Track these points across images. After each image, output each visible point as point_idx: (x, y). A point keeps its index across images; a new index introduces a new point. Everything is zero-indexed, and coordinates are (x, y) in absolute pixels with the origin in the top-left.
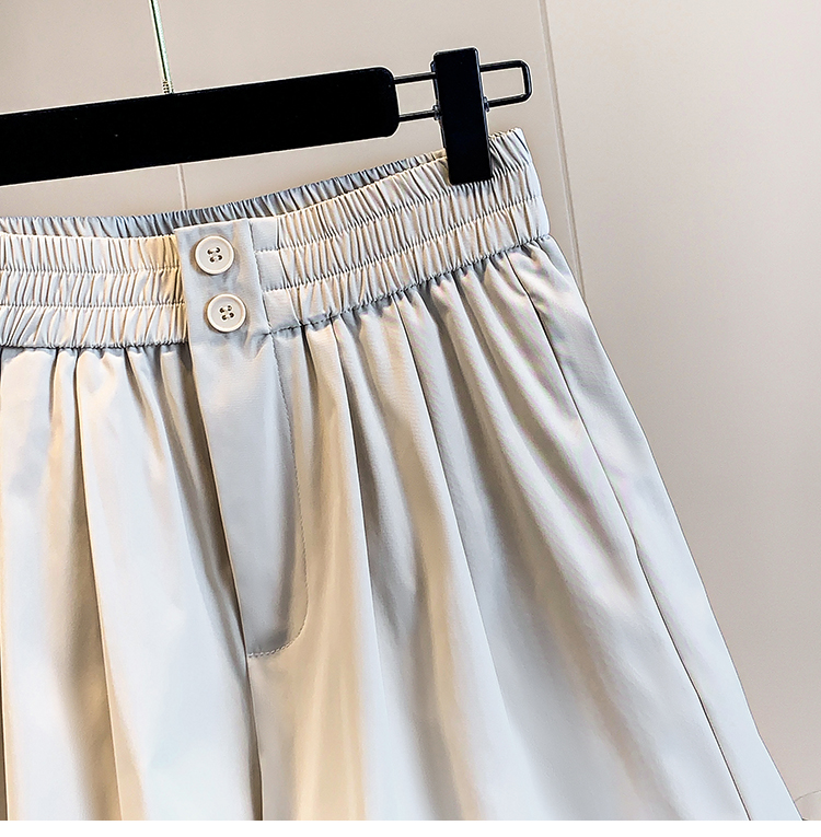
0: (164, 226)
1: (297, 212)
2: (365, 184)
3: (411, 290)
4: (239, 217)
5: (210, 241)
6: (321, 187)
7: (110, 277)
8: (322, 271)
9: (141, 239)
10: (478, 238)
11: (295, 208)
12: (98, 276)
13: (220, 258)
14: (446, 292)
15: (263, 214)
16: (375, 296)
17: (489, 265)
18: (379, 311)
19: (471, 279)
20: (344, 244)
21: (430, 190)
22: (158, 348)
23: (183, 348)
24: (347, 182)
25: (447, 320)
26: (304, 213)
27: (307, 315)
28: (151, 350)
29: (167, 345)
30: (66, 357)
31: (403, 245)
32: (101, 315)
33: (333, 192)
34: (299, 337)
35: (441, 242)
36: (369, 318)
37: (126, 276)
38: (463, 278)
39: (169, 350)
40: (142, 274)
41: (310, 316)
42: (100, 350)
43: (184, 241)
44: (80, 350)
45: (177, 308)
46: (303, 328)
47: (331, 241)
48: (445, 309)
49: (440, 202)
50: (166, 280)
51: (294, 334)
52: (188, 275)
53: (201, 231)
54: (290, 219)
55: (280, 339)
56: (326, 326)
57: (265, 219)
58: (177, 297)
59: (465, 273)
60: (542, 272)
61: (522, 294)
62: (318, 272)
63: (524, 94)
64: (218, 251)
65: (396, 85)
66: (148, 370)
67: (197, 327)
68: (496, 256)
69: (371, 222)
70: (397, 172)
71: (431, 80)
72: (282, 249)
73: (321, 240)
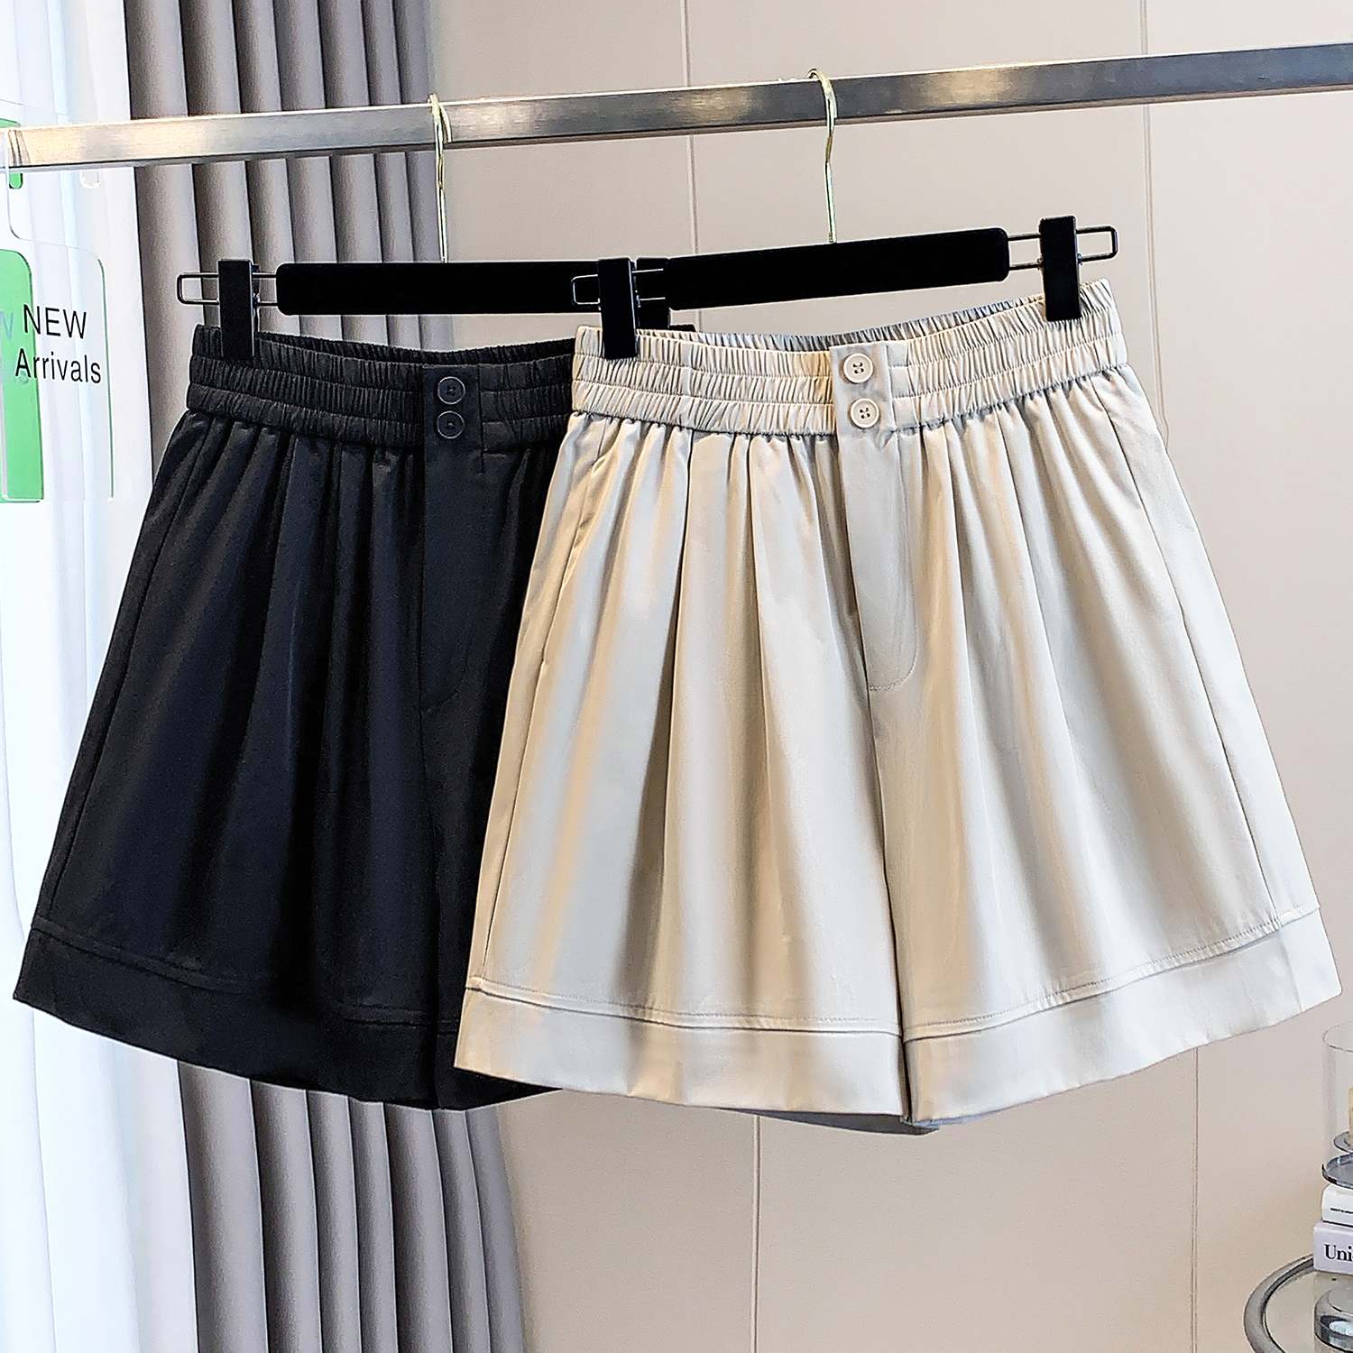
0: (823, 344)
1: (923, 338)
2: (978, 318)
3: (1009, 403)
4: (878, 340)
5: (855, 358)
6: (943, 318)
7: (777, 382)
8: (939, 385)
9: (802, 353)
10: (1067, 363)
11: (922, 334)
12: (769, 379)
13: (862, 370)
14: (1038, 406)
15: (896, 337)
16: (980, 406)
17: (1075, 385)
18: (982, 418)
19: (1059, 396)
20: (959, 365)
21: (1030, 325)
22: (813, 437)
23: (833, 439)
24: (964, 315)
25: (1038, 432)
26: (929, 340)
27: (926, 418)
28: (807, 438)
29: (821, 435)
30: (742, 441)
31: (1004, 365)
32: (769, 408)
33: (953, 324)
34: (918, 435)
35: (1037, 367)
36: (974, 423)
37: (789, 378)
38: (1052, 395)
39: (821, 440)
40: (801, 379)
41: (927, 419)
42: (768, 436)
43: (835, 355)
44: (752, 436)
45: (827, 407)
46: (921, 428)
47: (949, 361)
48: (1036, 418)
49: (1037, 334)
50: (820, 384)
51: (914, 433)
52: (838, 383)
53: (849, 348)
54: (918, 344)
55: (902, 435)
56: (939, 427)
57: (898, 342)
58: (828, 399)
59: (1054, 391)
60: (1118, 393)
61: (1101, 410)
62: (937, 387)
63: (1111, 252)
64: (861, 365)
65: (1009, 242)
66: (806, 454)
67: (842, 423)
68: (1081, 379)
69: (981, 348)
70: (1004, 309)
71: (1038, 240)
72: (910, 366)
73: (941, 361)
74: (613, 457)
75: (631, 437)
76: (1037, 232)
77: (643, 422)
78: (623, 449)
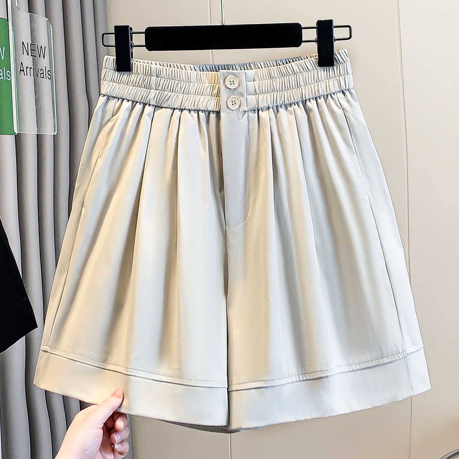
0: (216, 69)
1: (262, 69)
2: (287, 63)
3: (299, 103)
4: (241, 70)
5: (231, 78)
6: (271, 62)
7: (196, 85)
8: (268, 91)
9: (207, 72)
10: (326, 85)
12: (192, 84)
13: (234, 84)
14: (312, 105)
16: (286, 103)
17: (329, 96)
18: (286, 109)
19: (322, 101)
20: (277, 83)
21: (311, 68)
22: (209, 112)
23: (218, 113)
24: (281, 62)
25: (311, 115)
26: (264, 70)
27: (261, 106)
28: (207, 113)
29: (213, 112)
30: (177, 112)
31: (298, 86)
32: (191, 97)
33: (275, 65)
34: (257, 114)
35: (313, 87)
36: (282, 110)
37: (201, 84)
38: (319, 100)
39: (213, 114)
40: (207, 85)
42: (190, 111)
43: (222, 75)
44: (182, 110)
45: (218, 98)
46: (258, 110)
47: (273, 81)
48: (311, 110)
49: (314, 72)
50: (215, 88)
51: (255, 112)
52: (223, 88)
53: (228, 73)
54: (259, 71)
55: (250, 113)
56: (266, 110)
57: (250, 71)
58: (218, 95)
59: (320, 99)
60: (348, 101)
61: (340, 108)
62: (266, 91)
63: (349, 37)
64: (233, 81)
65: (303, 30)
66: (205, 120)
67: (223, 107)
68: (332, 94)
69: (288, 77)
70: (299, 60)
71: (316, 29)
72: (255, 81)
73: (269, 80)
74: (118, 117)
75: (128, 108)
76: (315, 25)
77: (133, 102)
78: (123, 114)
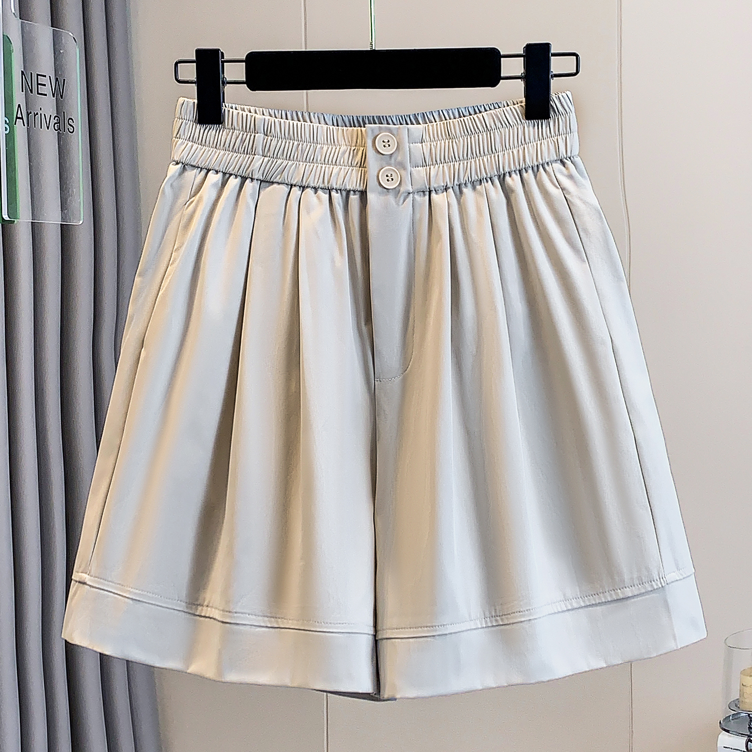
0: (361, 122)
1: (435, 124)
2: (476, 113)
3: (494, 178)
4: (401, 124)
5: (384, 135)
6: (450, 111)
7: (325, 148)
8: (444, 159)
9: (345, 128)
10: (537, 152)
11: (433, 121)
12: (319, 146)
13: (389, 146)
14: (514, 181)
15: (414, 122)
16: (473, 179)
17: (541, 168)
18: (474, 188)
19: (529, 176)
20: (460, 145)
21: (513, 122)
22: (348, 192)
23: (363, 194)
24: (466, 111)
25: (512, 199)
26: (439, 125)
27: (434, 185)
28: (344, 193)
29: (354, 191)
30: (296, 191)
31: (492, 150)
32: (318, 168)
33: (457, 116)
34: (427, 197)
35: (515, 153)
36: (467, 191)
37: (334, 148)
38: (525, 175)
39: (355, 194)
41: (435, 186)
42: (316, 189)
43: (370, 133)
44: (303, 188)
45: (362, 170)
47: (452, 142)
48: (513, 191)
49: (518, 129)
50: (357, 153)
51: (424, 195)
52: (371, 153)
53: (380, 128)
54: (430, 128)
55: (416, 196)
56: (443, 192)
57: (416, 126)
58: (362, 164)
59: (527, 171)
60: (571, 177)
61: (557, 188)
62: (442, 160)
63: (575, 72)
64: (388, 142)
65: (502, 59)
66: (341, 204)
67: (372, 183)
68: (545, 164)
69: (476, 135)
70: (495, 108)
71: (523, 58)
72: (423, 143)
73: (447, 141)
74: (201, 198)
75: (215, 185)
76: (522, 52)
77: (224, 174)
78: (208, 192)
